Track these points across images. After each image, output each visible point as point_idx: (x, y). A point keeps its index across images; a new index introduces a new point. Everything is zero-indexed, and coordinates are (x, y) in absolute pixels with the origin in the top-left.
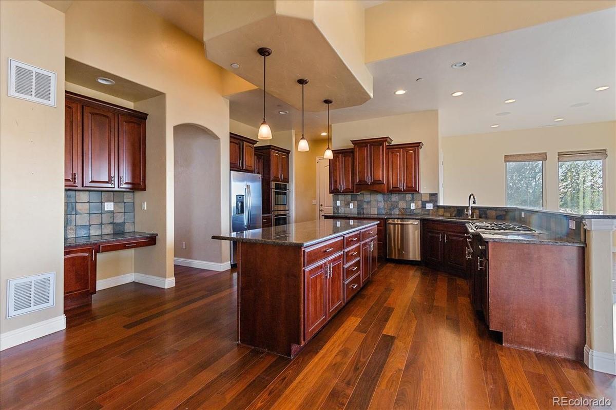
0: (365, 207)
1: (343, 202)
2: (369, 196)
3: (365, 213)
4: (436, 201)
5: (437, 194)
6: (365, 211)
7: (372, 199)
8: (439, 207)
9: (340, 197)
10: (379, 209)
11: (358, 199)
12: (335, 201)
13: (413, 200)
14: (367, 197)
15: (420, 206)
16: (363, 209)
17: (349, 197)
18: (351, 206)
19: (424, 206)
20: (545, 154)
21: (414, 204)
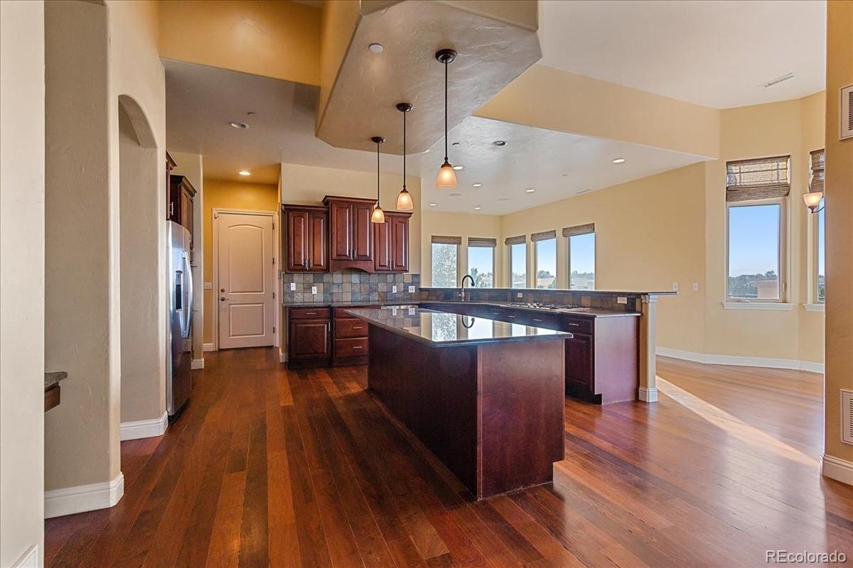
0: (334, 291)
1: (302, 285)
2: (340, 276)
3: (334, 300)
4: (419, 283)
5: (419, 275)
6: (334, 299)
7: (345, 281)
8: (421, 290)
9: (296, 277)
10: (353, 293)
11: (324, 281)
12: (286, 283)
13: (394, 283)
14: (337, 278)
15: (402, 289)
16: (332, 294)
17: (310, 278)
18: (315, 290)
19: (406, 290)
20: (460, 238)
21: (396, 287)
